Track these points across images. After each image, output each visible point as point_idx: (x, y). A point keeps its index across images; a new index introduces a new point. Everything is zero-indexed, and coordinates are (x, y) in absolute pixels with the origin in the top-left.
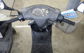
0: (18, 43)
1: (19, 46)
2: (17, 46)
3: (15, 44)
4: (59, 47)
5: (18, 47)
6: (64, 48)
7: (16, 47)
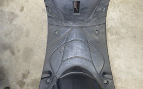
0: (13, 13)
1: (17, 22)
2: (12, 20)
3: (7, 16)
4: (122, 24)
5: (14, 22)
6: (132, 27)
7: (11, 22)
